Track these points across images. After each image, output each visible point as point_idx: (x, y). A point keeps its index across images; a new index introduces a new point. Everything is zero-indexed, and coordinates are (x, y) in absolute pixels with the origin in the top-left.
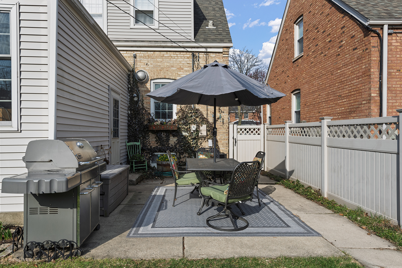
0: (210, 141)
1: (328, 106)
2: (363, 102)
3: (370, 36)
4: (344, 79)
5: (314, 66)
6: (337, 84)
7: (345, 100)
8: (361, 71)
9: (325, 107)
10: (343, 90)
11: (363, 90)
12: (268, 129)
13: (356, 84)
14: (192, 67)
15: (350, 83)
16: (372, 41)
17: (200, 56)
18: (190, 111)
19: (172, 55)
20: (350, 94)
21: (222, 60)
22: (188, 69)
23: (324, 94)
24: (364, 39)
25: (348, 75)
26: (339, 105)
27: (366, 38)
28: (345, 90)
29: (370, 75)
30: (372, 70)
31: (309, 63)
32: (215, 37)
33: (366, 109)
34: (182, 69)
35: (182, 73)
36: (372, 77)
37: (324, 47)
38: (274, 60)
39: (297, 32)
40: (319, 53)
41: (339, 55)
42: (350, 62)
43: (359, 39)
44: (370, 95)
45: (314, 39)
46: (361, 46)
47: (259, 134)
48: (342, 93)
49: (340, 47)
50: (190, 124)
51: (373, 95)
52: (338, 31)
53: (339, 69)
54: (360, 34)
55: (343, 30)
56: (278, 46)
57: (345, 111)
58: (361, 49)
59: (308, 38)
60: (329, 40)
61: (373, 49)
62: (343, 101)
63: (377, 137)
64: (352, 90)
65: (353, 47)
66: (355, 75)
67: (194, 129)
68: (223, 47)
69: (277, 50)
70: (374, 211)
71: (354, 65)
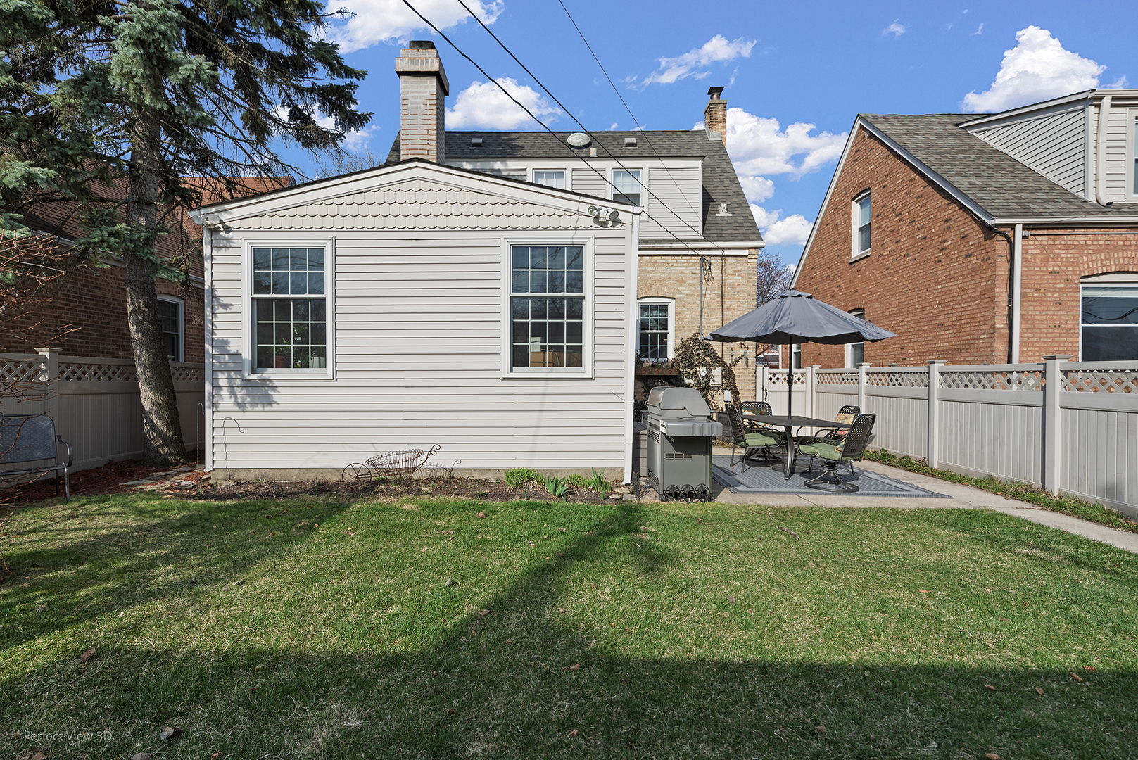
0: (728, 393)
1: (919, 339)
2: (982, 336)
3: (994, 239)
4: (949, 300)
5: (893, 274)
6: (935, 307)
7: (951, 331)
8: (978, 289)
9: (913, 340)
10: (946, 316)
11: (982, 319)
12: (818, 374)
13: (970, 308)
14: (699, 280)
15: (959, 306)
16: (997, 248)
17: (712, 261)
18: (697, 347)
19: (670, 261)
20: (959, 323)
21: (746, 268)
22: (694, 281)
23: (910, 320)
24: (984, 243)
25: (956, 294)
26: (939, 339)
27: (988, 242)
28: (951, 316)
29: (994, 297)
30: (997, 290)
31: (883, 269)
32: (734, 232)
33: (987, 347)
34: (685, 282)
35: (684, 288)
36: (996, 299)
37: (913, 246)
38: (808, 256)
39: (858, 216)
40: (902, 254)
41: (940, 261)
42: (960, 274)
43: (976, 241)
44: (993, 327)
45: (892, 231)
46: (979, 253)
47: (803, 382)
48: (945, 321)
49: (942, 250)
50: (696, 366)
51: (997, 326)
52: (939, 224)
53: (941, 283)
54: (978, 235)
55: (949, 224)
56: (817, 234)
57: (950, 347)
58: (979, 257)
59: (880, 227)
60: (922, 235)
61: (999, 259)
62: (947, 332)
63: (1004, 387)
64: (963, 318)
65: (966, 252)
66: (969, 295)
67: (704, 374)
68: (749, 248)
69: (815, 240)
70: (1011, 477)
71: (966, 280)
